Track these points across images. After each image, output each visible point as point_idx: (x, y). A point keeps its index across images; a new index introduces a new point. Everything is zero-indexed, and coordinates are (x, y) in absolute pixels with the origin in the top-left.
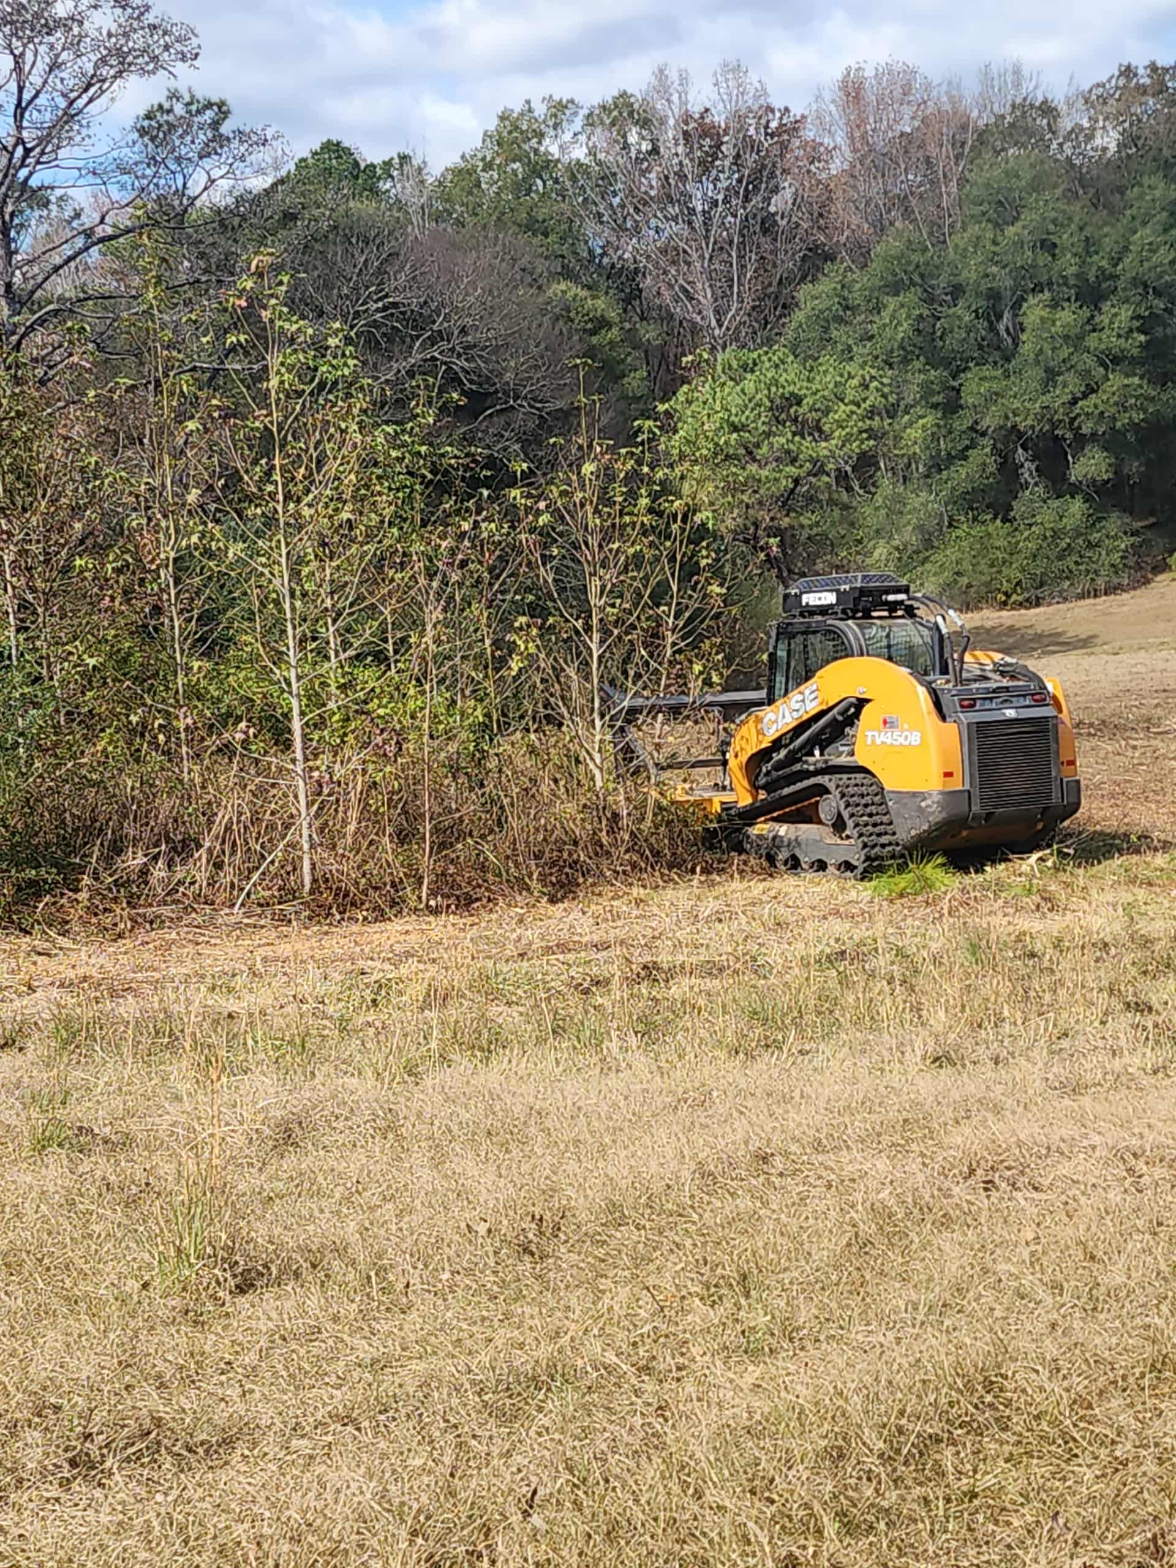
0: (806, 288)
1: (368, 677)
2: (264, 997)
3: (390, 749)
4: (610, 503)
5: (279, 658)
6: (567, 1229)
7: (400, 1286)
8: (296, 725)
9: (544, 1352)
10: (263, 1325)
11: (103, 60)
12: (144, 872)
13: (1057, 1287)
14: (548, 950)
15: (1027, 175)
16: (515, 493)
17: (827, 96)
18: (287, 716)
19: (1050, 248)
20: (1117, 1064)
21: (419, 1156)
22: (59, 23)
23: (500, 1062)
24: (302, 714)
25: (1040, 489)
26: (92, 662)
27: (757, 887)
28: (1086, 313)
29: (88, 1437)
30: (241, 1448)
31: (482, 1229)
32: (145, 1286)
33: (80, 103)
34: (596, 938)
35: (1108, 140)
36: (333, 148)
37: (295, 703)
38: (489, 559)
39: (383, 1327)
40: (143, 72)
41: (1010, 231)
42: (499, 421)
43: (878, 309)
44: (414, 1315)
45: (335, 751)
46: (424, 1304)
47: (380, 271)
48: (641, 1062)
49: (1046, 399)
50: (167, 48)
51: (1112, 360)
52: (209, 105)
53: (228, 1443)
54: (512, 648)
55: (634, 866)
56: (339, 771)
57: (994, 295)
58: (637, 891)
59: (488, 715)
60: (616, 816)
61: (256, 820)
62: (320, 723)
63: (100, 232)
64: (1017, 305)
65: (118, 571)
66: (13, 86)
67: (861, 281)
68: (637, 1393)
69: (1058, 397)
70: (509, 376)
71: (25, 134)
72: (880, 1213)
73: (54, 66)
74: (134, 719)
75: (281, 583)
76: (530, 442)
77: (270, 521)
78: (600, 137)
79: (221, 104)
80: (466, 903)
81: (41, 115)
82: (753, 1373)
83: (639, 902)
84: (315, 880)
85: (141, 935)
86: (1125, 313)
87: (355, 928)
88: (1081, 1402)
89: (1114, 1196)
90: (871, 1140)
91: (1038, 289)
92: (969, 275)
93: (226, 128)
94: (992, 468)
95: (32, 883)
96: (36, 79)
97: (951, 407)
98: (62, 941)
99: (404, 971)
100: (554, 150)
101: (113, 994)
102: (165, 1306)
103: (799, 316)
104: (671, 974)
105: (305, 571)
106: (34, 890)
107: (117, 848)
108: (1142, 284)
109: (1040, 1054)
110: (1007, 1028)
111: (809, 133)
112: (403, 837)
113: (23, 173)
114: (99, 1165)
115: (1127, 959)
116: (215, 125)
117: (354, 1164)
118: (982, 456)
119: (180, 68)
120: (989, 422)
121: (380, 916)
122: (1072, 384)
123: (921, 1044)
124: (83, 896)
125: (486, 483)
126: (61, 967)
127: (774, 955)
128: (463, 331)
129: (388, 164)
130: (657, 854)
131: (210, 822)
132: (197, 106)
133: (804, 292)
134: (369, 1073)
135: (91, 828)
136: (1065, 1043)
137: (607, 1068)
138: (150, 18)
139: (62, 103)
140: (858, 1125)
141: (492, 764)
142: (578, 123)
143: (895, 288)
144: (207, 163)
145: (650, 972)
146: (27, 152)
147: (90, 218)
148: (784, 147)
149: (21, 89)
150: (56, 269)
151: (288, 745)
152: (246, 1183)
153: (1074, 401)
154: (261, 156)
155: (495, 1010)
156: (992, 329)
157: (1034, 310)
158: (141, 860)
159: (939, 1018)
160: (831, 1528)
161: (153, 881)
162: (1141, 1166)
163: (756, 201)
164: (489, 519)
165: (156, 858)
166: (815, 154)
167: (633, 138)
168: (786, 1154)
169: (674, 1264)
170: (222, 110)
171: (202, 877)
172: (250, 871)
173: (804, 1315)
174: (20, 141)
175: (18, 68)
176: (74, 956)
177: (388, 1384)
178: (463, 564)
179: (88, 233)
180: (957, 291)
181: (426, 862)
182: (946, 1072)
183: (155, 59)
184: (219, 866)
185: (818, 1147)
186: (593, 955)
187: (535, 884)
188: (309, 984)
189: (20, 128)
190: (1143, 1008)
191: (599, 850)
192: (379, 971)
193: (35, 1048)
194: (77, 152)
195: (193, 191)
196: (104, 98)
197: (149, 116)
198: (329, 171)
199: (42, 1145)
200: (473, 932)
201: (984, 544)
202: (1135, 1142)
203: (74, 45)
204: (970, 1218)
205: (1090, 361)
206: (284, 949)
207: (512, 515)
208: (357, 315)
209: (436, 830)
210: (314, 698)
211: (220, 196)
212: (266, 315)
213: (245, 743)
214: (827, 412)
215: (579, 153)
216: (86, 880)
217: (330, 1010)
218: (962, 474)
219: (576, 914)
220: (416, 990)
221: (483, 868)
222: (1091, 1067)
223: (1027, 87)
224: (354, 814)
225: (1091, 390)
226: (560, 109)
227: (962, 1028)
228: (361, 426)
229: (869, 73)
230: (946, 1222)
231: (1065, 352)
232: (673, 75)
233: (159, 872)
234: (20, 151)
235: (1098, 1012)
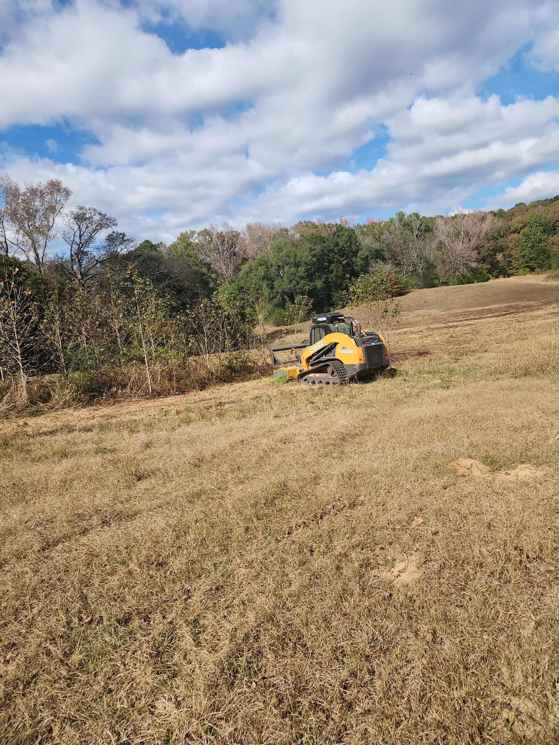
0: (243, 266)
1: (160, 349)
2: (143, 416)
3: (166, 363)
4: (207, 312)
5: (141, 347)
6: (204, 460)
7: (171, 476)
8: (146, 360)
9: (199, 488)
10: (143, 488)
11: (97, 226)
12: (116, 392)
13: (297, 463)
14: (200, 401)
15: (283, 243)
16: (187, 311)
17: (244, 229)
18: (144, 358)
19: (289, 256)
20: (308, 415)
21: (174, 448)
22: (87, 219)
23: (191, 425)
24: (147, 357)
25: (290, 303)
26: (102, 350)
27: (241, 384)
28: (296, 269)
29: (106, 517)
30: (139, 515)
31: (187, 462)
32: (118, 481)
33: (93, 234)
34: (209, 397)
35: (298, 236)
36: (147, 242)
37: (145, 355)
38: (183, 324)
39: (168, 485)
40: (106, 228)
41: (281, 254)
42: (185, 294)
43: (258, 269)
44: (173, 482)
45: (154, 364)
46: (177, 479)
47: (158, 266)
48: (218, 422)
49: (290, 286)
50: (110, 223)
51: (302, 278)
52: (121, 234)
53: (136, 514)
54: (189, 341)
55: (217, 382)
56: (155, 368)
57: (279, 266)
58: (217, 387)
59: (185, 355)
60: (212, 373)
61: (139, 379)
62: (151, 359)
63: (99, 260)
64: (283, 268)
65: (107, 331)
66: (78, 232)
67: (254, 264)
68: (218, 494)
69: (292, 285)
70: (186, 285)
71: (82, 241)
72: (265, 451)
73: (87, 227)
74: (112, 361)
75: (141, 332)
76: (191, 298)
77: (138, 319)
78: (201, 238)
79: (124, 234)
80: (183, 392)
81: (85, 237)
82: (241, 487)
83: (218, 389)
84: (152, 390)
85: (117, 404)
86: (303, 269)
87: (161, 399)
88: (301, 487)
89: (308, 443)
90: (263, 435)
91: (287, 264)
92: (274, 263)
93: (125, 238)
94: (281, 299)
95: (93, 396)
96: (83, 230)
97: (272, 288)
98: (100, 407)
99: (171, 408)
100: (192, 241)
101: (111, 417)
102: (122, 486)
103: (242, 272)
104: (224, 404)
105: (146, 328)
106: (94, 397)
107: (110, 387)
108: (306, 263)
109: (294, 414)
110: (288, 409)
111: (242, 236)
112: (170, 380)
113: (82, 249)
114: (109, 456)
115: (310, 394)
116: (123, 238)
117: (161, 450)
118: (279, 296)
119: (113, 227)
120: (280, 291)
121: (166, 397)
122: (294, 282)
123: (273, 414)
124: (104, 397)
125: (182, 309)
126: (100, 413)
127: (244, 398)
128: (176, 277)
129: (158, 244)
130: (221, 379)
131: (130, 380)
132: (118, 234)
133: (243, 267)
134: (164, 430)
135: (105, 384)
136: (299, 411)
137: (213, 425)
138: (106, 217)
139: (89, 235)
140: (261, 432)
141: (187, 364)
142: (196, 235)
143: (261, 265)
144: (121, 246)
145: (220, 404)
146: (83, 245)
147: (97, 257)
148: (237, 239)
149: (80, 232)
150: (90, 268)
151: (145, 363)
152: (140, 457)
153: (295, 286)
154: (132, 244)
155: (190, 414)
156: (279, 273)
157: (286, 268)
158: (115, 389)
159: (276, 408)
160: (255, 520)
161: (118, 393)
162: (312, 436)
163: (232, 249)
164: (183, 316)
165: (119, 389)
166: (244, 240)
167: (207, 238)
168: (247, 440)
169: (225, 466)
170: (124, 235)
171: (129, 392)
172: (139, 390)
173: (251, 473)
174: (81, 243)
175: (79, 228)
176: (103, 410)
177: (168, 499)
178: (178, 325)
179: (97, 260)
180: (272, 265)
181: (175, 385)
182: (277, 419)
183: (108, 225)
184: (132, 389)
185: (253, 438)
186: (209, 401)
187: (197, 387)
188: (152, 412)
189: (81, 240)
190: (313, 403)
191: (209, 379)
192: (166, 408)
193: (95, 431)
194: (93, 244)
195: (119, 251)
196: (98, 234)
197: (109, 236)
198: (147, 246)
199: (96, 453)
200: (185, 398)
201: (280, 313)
202: (311, 431)
203: (91, 223)
204: (281, 450)
205: (297, 278)
206: (148, 405)
207: (187, 315)
208: (154, 275)
209: (177, 378)
210: (150, 354)
211: (125, 252)
212: (133, 278)
213: (136, 364)
214: (249, 290)
215: (197, 241)
216: (104, 394)
217: (156, 417)
218: (275, 301)
219: (206, 393)
220: (174, 412)
221: (187, 385)
222: (304, 416)
223: (282, 226)
224: (159, 376)
225: (298, 283)
226: (193, 232)
227: (280, 410)
228: (155, 299)
229: (252, 224)
230: (277, 452)
231: (293, 277)
232: (214, 225)
233: (120, 391)
234: (81, 245)
235: (304, 405)
